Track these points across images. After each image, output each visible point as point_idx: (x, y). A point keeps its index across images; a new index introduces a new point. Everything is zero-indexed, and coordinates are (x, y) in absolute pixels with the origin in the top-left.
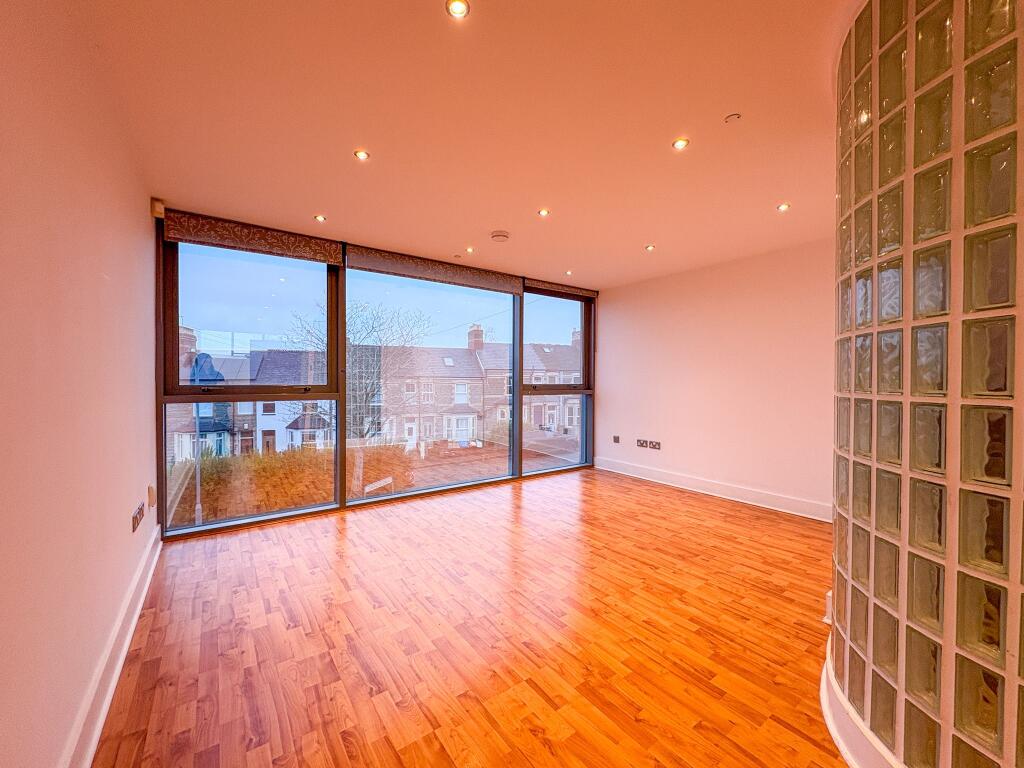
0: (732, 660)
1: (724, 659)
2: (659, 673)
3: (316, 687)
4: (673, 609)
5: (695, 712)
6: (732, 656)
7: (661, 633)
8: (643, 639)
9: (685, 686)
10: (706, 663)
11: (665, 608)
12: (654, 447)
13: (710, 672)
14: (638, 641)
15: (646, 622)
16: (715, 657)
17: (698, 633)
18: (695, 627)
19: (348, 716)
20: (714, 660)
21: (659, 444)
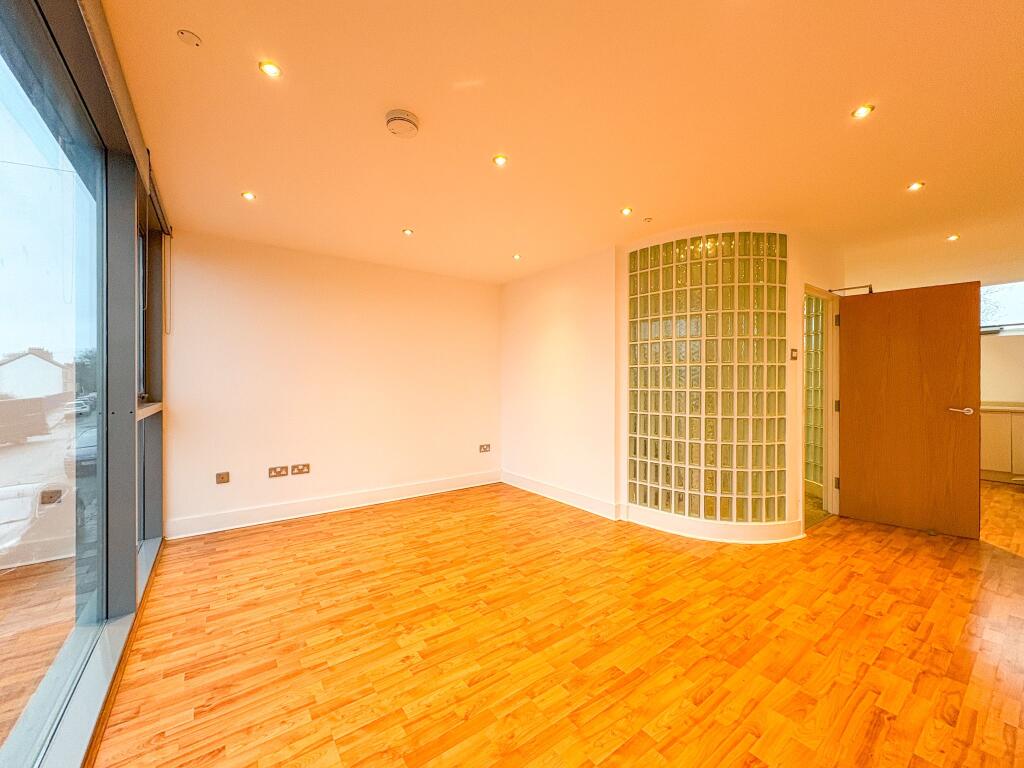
3: (661, 751)
12: (301, 472)
19: (680, 707)
21: (308, 466)
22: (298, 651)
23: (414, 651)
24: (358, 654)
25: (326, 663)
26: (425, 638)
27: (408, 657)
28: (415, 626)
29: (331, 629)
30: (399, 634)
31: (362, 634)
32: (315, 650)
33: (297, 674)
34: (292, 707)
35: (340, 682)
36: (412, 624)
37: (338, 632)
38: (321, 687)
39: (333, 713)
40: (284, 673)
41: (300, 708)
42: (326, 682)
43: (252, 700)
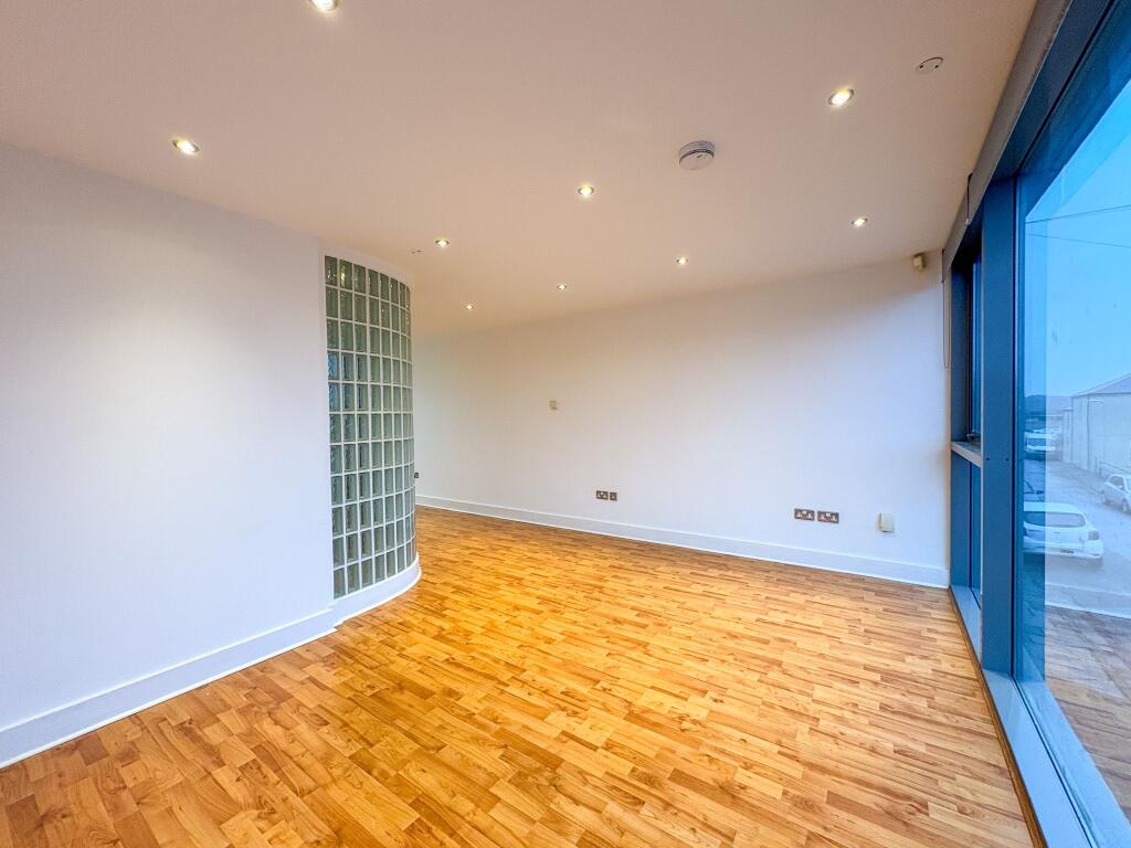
22: (797, 793)
23: (706, 701)
24: (745, 736)
25: (779, 753)
26: (685, 703)
27: (715, 701)
28: (675, 716)
29: (744, 788)
30: (695, 722)
31: (723, 752)
32: (780, 777)
33: (812, 766)
34: (831, 739)
35: (781, 726)
36: (673, 720)
37: (741, 777)
38: (798, 735)
39: (803, 711)
40: (825, 778)
41: (826, 734)
42: (793, 736)
43: (867, 775)
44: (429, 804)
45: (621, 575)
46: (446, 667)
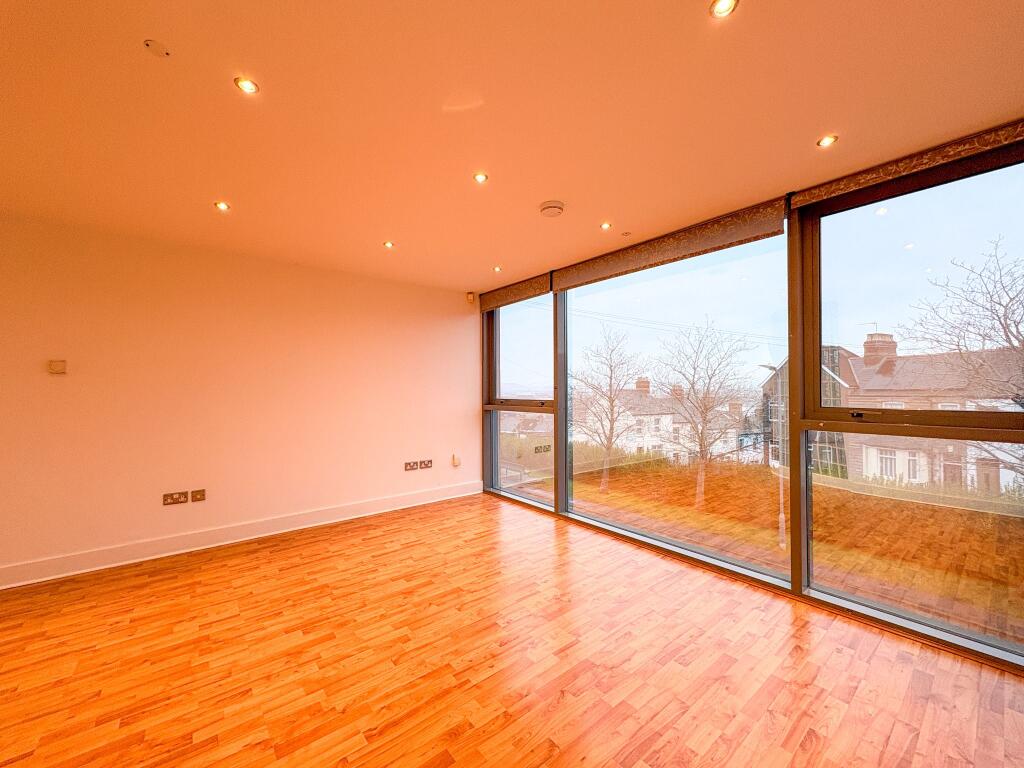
0: (116, 754)
1: (129, 745)
2: (171, 683)
4: (252, 726)
5: (110, 696)
6: (121, 756)
7: (221, 701)
8: (222, 682)
9: (138, 698)
10: (144, 725)
11: (259, 718)
13: (128, 724)
14: (222, 679)
15: (248, 691)
16: (140, 738)
17: (188, 737)
18: (198, 738)
20: (138, 734)
44: (627, 753)
45: (315, 570)
46: (375, 746)
